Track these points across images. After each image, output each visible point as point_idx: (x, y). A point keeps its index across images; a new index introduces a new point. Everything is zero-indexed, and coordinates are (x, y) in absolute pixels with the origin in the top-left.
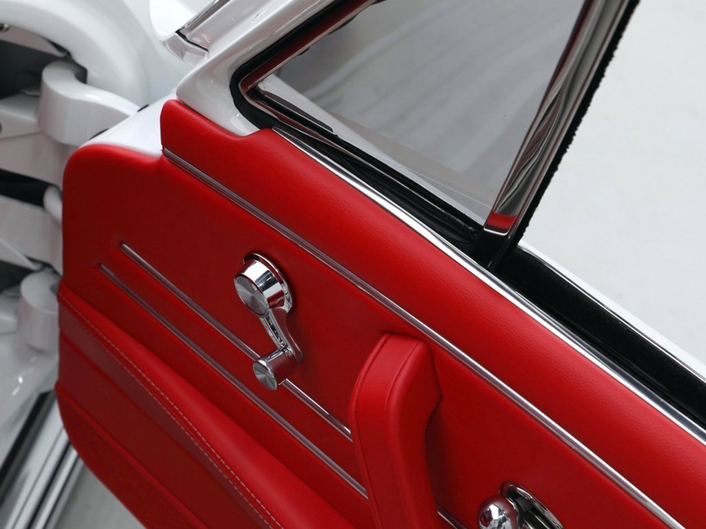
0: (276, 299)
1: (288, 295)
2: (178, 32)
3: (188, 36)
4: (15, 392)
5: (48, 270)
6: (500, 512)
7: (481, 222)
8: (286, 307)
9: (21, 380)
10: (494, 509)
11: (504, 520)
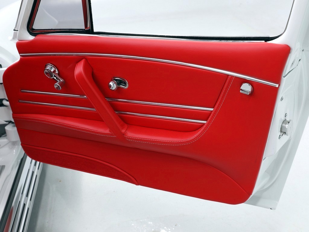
0: (55, 71)
1: (56, 70)
2: (14, 30)
3: (16, 30)
4: (14, 153)
5: (10, 123)
6: (112, 83)
7: (84, 28)
8: (57, 72)
9: (14, 151)
10: (111, 83)
11: (114, 84)
